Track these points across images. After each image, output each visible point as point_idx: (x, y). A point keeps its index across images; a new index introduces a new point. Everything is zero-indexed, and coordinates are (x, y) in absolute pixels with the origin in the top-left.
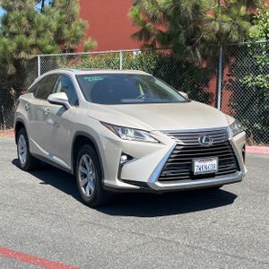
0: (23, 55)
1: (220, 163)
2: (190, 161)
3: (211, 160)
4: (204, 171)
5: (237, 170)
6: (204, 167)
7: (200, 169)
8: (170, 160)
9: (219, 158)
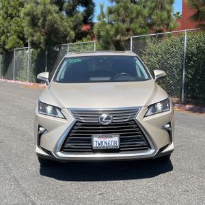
0: (118, 37)
1: (121, 140)
2: (90, 136)
3: (111, 137)
4: (103, 146)
5: (148, 147)
6: (104, 143)
7: (99, 144)
8: (71, 134)
9: (121, 135)
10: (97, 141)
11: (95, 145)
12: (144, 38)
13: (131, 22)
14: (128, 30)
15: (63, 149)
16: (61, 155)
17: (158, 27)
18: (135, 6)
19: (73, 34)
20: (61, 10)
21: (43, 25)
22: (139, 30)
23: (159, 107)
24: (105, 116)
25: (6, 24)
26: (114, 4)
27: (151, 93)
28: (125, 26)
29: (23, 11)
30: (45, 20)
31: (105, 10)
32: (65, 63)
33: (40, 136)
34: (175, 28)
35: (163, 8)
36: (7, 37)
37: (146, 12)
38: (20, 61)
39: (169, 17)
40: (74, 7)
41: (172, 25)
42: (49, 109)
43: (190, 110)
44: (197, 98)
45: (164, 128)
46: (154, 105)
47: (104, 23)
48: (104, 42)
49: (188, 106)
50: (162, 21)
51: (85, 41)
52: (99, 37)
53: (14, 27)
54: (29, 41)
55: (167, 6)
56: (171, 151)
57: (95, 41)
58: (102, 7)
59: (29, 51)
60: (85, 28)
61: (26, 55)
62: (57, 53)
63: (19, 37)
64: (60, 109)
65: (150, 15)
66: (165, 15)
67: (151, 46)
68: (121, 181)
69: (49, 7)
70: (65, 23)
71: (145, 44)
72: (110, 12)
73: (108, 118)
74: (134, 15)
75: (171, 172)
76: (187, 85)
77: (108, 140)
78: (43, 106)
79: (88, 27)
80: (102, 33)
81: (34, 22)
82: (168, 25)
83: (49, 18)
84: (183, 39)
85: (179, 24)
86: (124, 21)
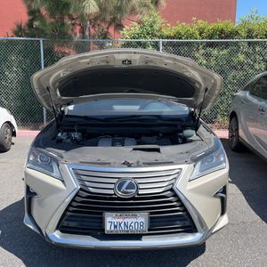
2: (101, 213)
6: (122, 225)
7: (115, 227)
8: (71, 209)
9: (151, 213)
10: (111, 221)
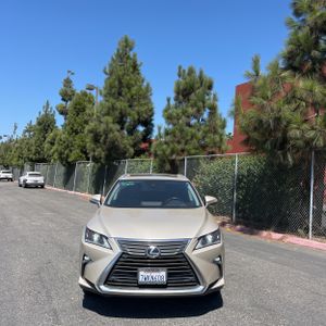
0: (174, 157)
1: (169, 275)
2: (136, 270)
3: (158, 271)
4: (150, 280)
5: (197, 282)
6: (150, 277)
7: (145, 279)
8: (117, 266)
9: (169, 270)
11: (141, 279)
12: (198, 159)
13: (186, 144)
14: (183, 151)
15: (107, 282)
16: (104, 289)
17: (210, 149)
18: (190, 130)
19: (132, 151)
20: (122, 129)
21: (105, 142)
22: (193, 151)
23: (210, 238)
24: (153, 248)
25: (71, 139)
26: (171, 126)
27: (202, 221)
28: (179, 147)
29: (87, 128)
30: (106, 138)
31: (162, 131)
32: (118, 185)
33: (84, 265)
34: (226, 151)
35: (215, 132)
36: (71, 151)
37: (200, 134)
38: (81, 174)
39: (221, 140)
40: (135, 127)
41: (223, 147)
42: (96, 237)
43: (241, 230)
44: (248, 219)
45: (214, 262)
46: (204, 237)
47: (161, 144)
48: (161, 160)
49: (238, 227)
50: (215, 143)
51: (143, 157)
52: (156, 156)
53: (78, 142)
54: (90, 156)
55: (220, 130)
56: (221, 287)
57: (152, 159)
58: (159, 129)
59: (90, 165)
60: (143, 146)
61: (87, 168)
62: (116, 168)
63: (82, 151)
64: (107, 238)
65: (204, 138)
66: (217, 138)
67: (204, 166)
68: (167, 320)
69: (111, 125)
70: (125, 141)
71: (199, 163)
72: (167, 133)
73: (156, 251)
74: (189, 138)
75: (221, 309)
76: (238, 205)
77: (154, 274)
78: (90, 234)
79: (147, 145)
80: (159, 153)
81: (96, 139)
82: (220, 147)
83: (111, 135)
84: (234, 162)
85: (230, 147)
86: (179, 142)
